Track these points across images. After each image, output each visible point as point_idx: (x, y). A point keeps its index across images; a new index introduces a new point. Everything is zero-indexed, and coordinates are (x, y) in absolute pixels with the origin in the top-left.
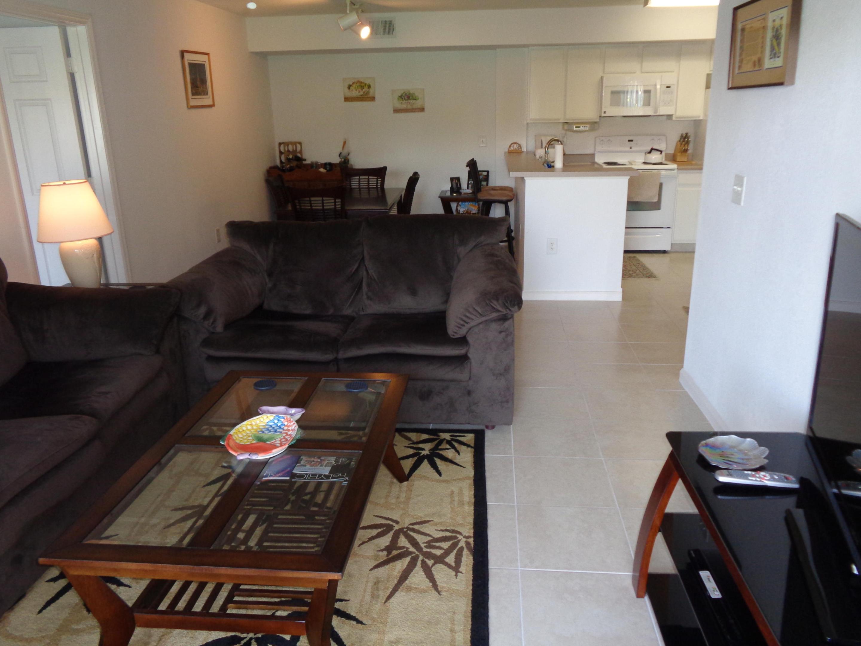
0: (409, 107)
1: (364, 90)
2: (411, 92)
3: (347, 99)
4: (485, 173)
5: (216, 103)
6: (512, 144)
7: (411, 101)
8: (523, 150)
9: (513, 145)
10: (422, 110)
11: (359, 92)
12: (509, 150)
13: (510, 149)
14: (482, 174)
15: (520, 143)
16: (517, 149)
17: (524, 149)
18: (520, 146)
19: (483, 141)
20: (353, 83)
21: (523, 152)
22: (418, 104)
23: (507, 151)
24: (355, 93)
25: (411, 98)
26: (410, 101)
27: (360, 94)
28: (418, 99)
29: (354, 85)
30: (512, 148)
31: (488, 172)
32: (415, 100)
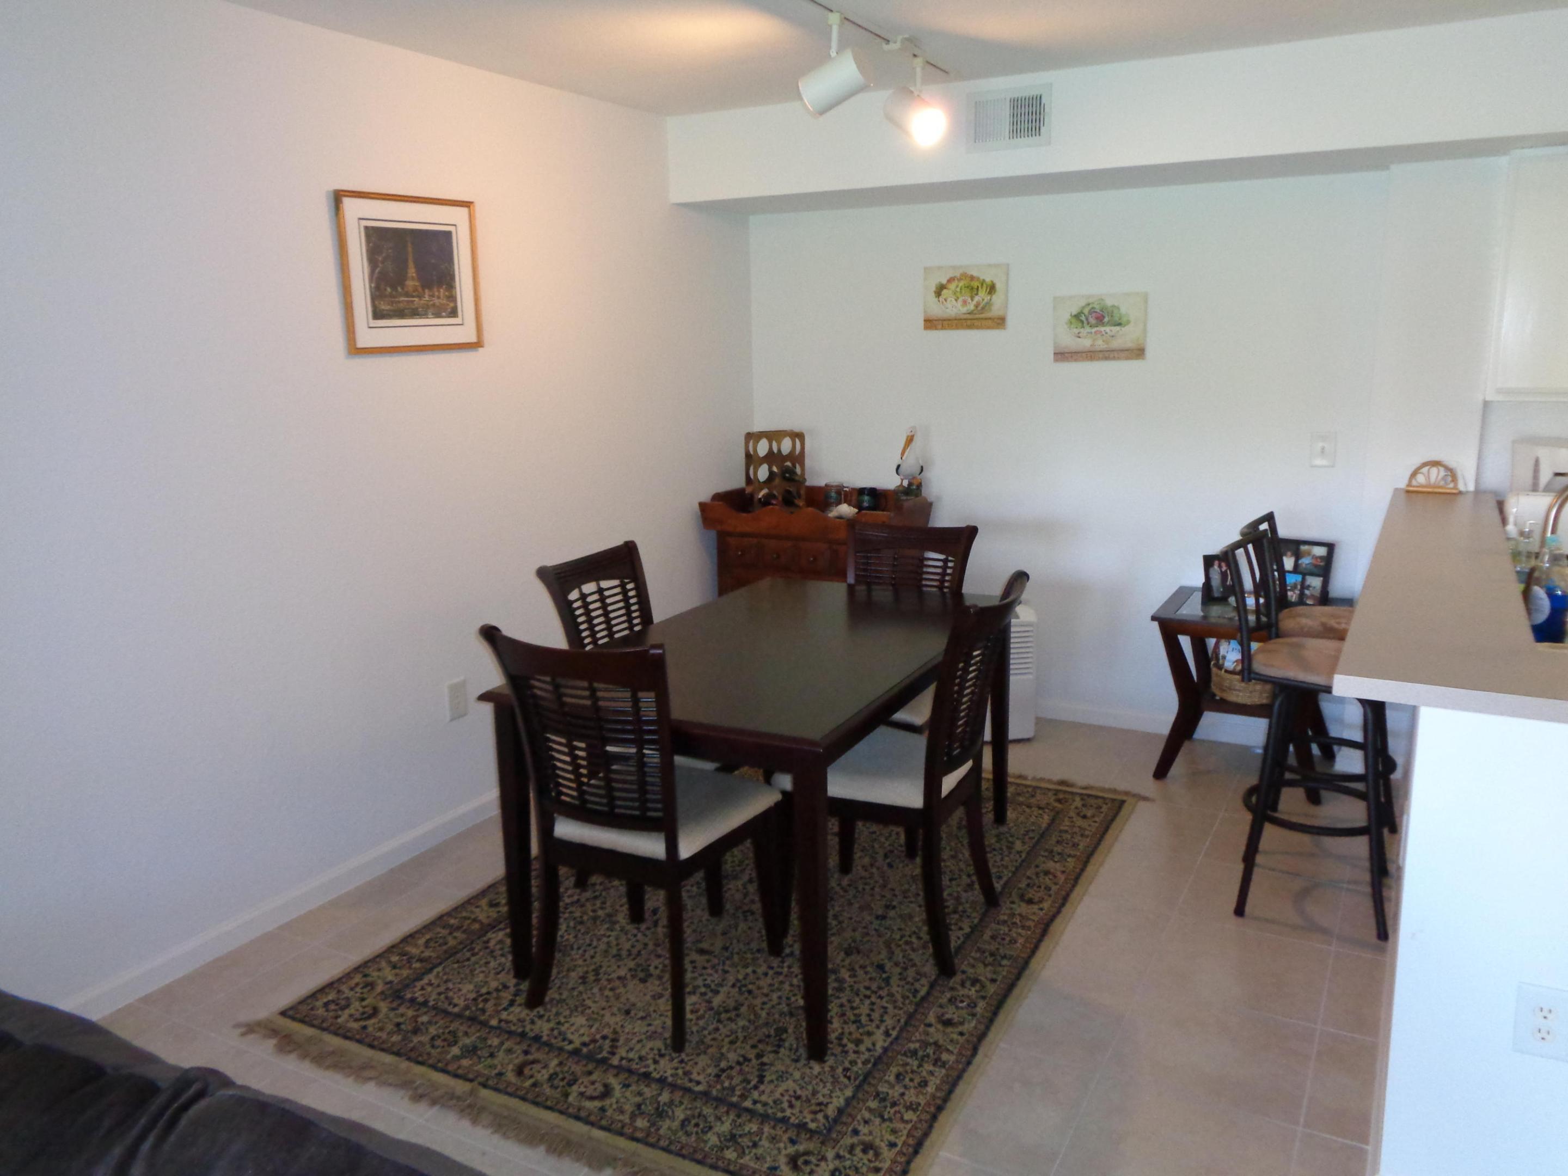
0: (1100, 344)
1: (977, 299)
2: (1109, 302)
3: (931, 323)
4: (1320, 551)
5: (487, 337)
6: (1425, 465)
7: (1107, 329)
8: (1461, 487)
9: (1425, 470)
10: (1138, 352)
11: (965, 302)
12: (1409, 485)
13: (1414, 483)
14: (1309, 553)
15: (1452, 464)
16: (1442, 483)
17: (1467, 483)
18: (1452, 474)
19: (1323, 448)
20: (950, 280)
21: (1460, 493)
22: (1125, 337)
23: (1402, 484)
24: (953, 307)
25: (1106, 320)
26: (1102, 329)
27: (964, 310)
28: (1128, 322)
29: (953, 286)
30: (1421, 479)
31: (1331, 547)
32: (1119, 324)
